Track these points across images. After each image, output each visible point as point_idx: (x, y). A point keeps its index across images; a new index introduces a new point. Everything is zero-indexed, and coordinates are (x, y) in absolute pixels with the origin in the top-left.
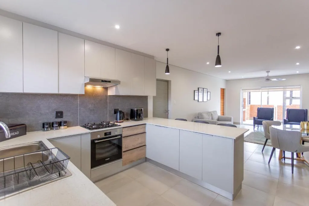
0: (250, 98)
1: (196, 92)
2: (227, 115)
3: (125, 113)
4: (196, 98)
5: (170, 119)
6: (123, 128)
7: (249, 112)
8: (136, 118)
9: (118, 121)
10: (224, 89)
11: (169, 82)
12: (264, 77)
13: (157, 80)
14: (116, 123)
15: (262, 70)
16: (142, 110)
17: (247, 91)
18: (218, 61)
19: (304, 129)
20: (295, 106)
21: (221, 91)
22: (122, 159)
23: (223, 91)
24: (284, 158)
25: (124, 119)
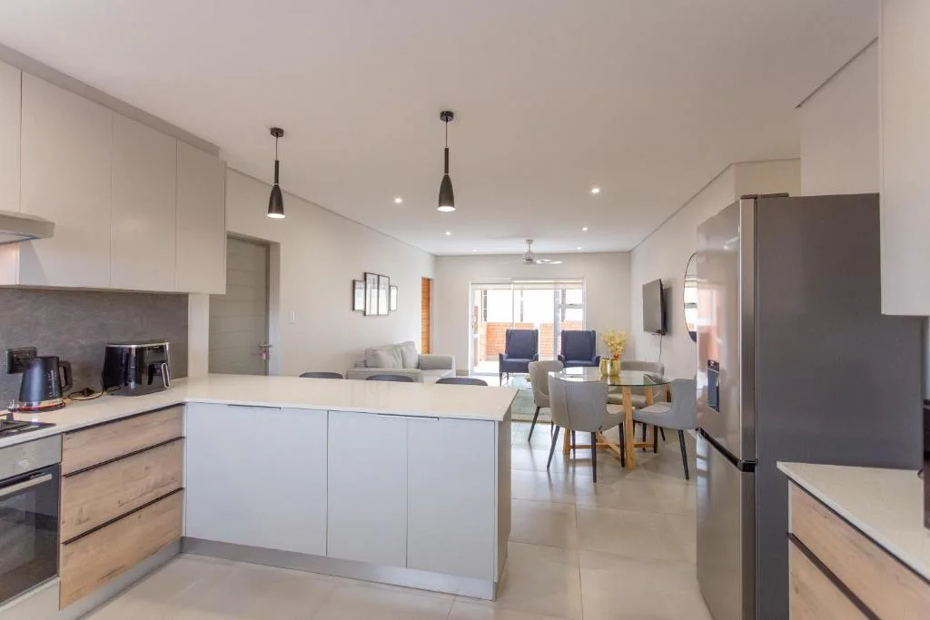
0: (485, 306)
1: (357, 285)
2: (437, 353)
3: (74, 368)
4: (359, 306)
5: (273, 375)
6: (67, 433)
7: (484, 342)
8: (132, 385)
9: (35, 404)
10: (429, 280)
11: (272, 248)
12: (520, 255)
13: (233, 238)
14: (18, 417)
15: (517, 236)
16: (162, 349)
17: (479, 287)
18: (447, 195)
19: (605, 376)
20: (573, 323)
21: (423, 285)
22: (58, 580)
23: (427, 283)
24: (574, 447)
25: (65, 394)
